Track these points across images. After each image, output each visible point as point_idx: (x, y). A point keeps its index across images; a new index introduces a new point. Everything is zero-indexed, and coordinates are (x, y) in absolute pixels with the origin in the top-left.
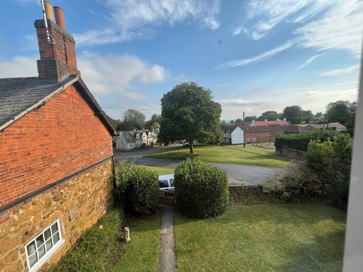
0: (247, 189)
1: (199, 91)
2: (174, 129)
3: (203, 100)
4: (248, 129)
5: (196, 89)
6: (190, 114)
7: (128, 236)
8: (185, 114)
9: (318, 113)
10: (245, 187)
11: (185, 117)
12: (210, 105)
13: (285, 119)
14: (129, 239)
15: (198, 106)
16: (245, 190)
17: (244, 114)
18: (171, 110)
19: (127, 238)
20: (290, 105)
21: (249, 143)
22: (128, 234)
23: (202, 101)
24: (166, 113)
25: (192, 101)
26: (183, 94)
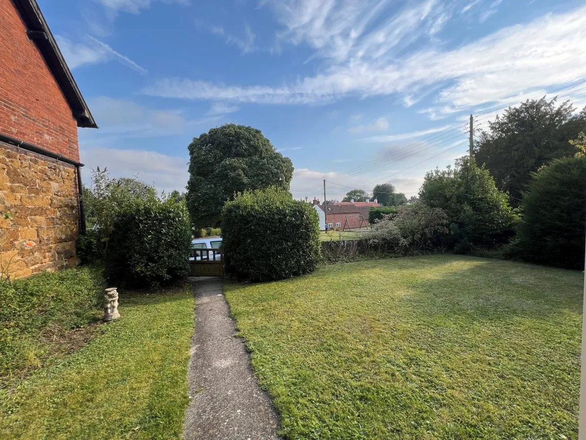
0: (345, 246)
1: (258, 135)
2: (215, 194)
3: (264, 150)
4: (330, 209)
5: (252, 131)
6: (243, 169)
7: (113, 307)
8: (234, 169)
9: (412, 198)
10: (344, 242)
11: (232, 174)
12: (276, 158)
13: (376, 201)
14: (116, 314)
15: (256, 158)
16: (343, 247)
17: (324, 182)
18: (209, 163)
19: (112, 312)
20: (381, 183)
21: (332, 229)
22: (114, 301)
23: (262, 151)
24: (199, 168)
25: (245, 150)
26: (229, 136)
